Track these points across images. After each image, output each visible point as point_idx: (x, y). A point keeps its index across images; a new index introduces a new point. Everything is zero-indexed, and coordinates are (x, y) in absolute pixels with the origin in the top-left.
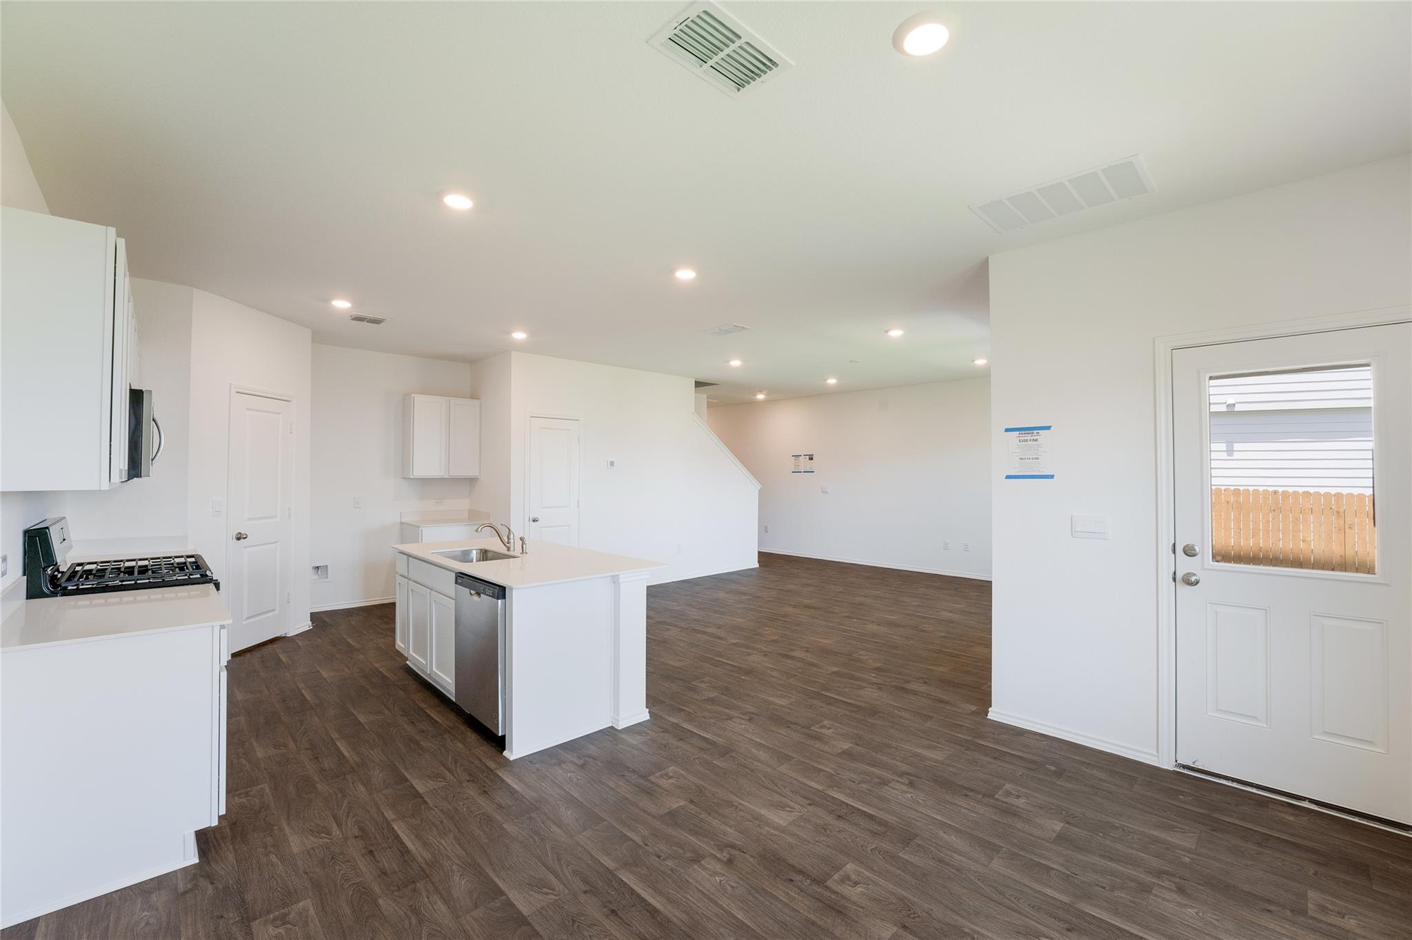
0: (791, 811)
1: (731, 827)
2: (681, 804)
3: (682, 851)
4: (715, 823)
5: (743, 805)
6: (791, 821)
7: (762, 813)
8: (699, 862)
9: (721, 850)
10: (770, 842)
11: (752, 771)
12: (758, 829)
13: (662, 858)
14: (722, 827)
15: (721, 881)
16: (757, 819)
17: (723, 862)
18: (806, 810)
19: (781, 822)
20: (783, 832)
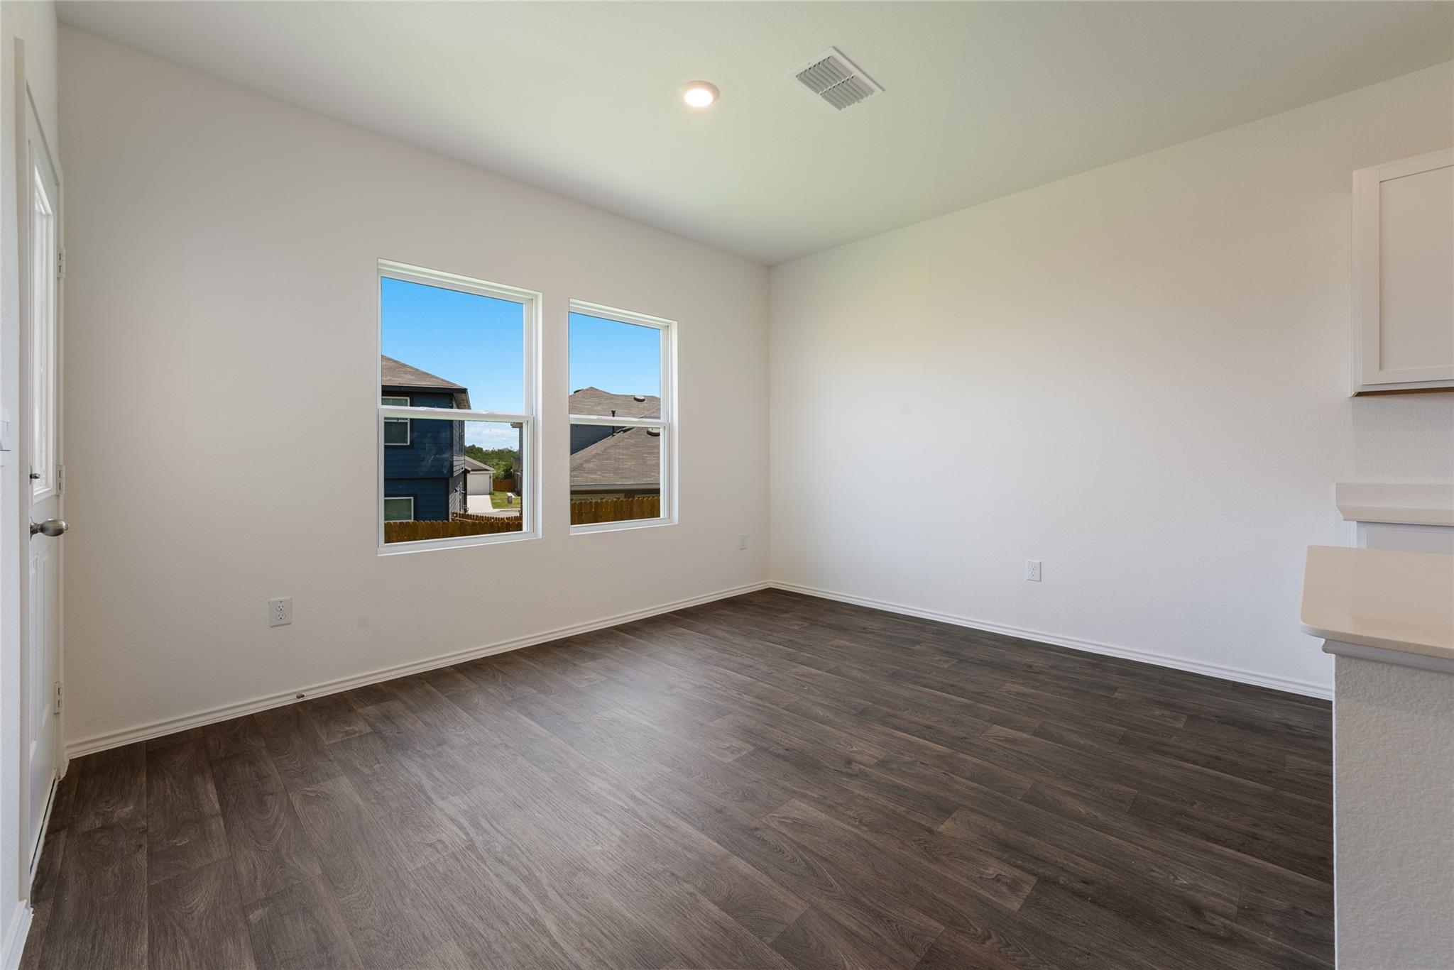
0: (784, 818)
1: (859, 795)
2: (942, 827)
3: (903, 769)
4: (882, 801)
5: (854, 826)
6: (785, 805)
7: (823, 815)
8: (879, 761)
9: (861, 772)
10: (809, 781)
11: (856, 900)
12: (826, 794)
13: (919, 763)
14: (870, 795)
15: (852, 747)
16: (829, 806)
17: (855, 762)
18: (763, 820)
19: (797, 802)
20: (795, 792)
